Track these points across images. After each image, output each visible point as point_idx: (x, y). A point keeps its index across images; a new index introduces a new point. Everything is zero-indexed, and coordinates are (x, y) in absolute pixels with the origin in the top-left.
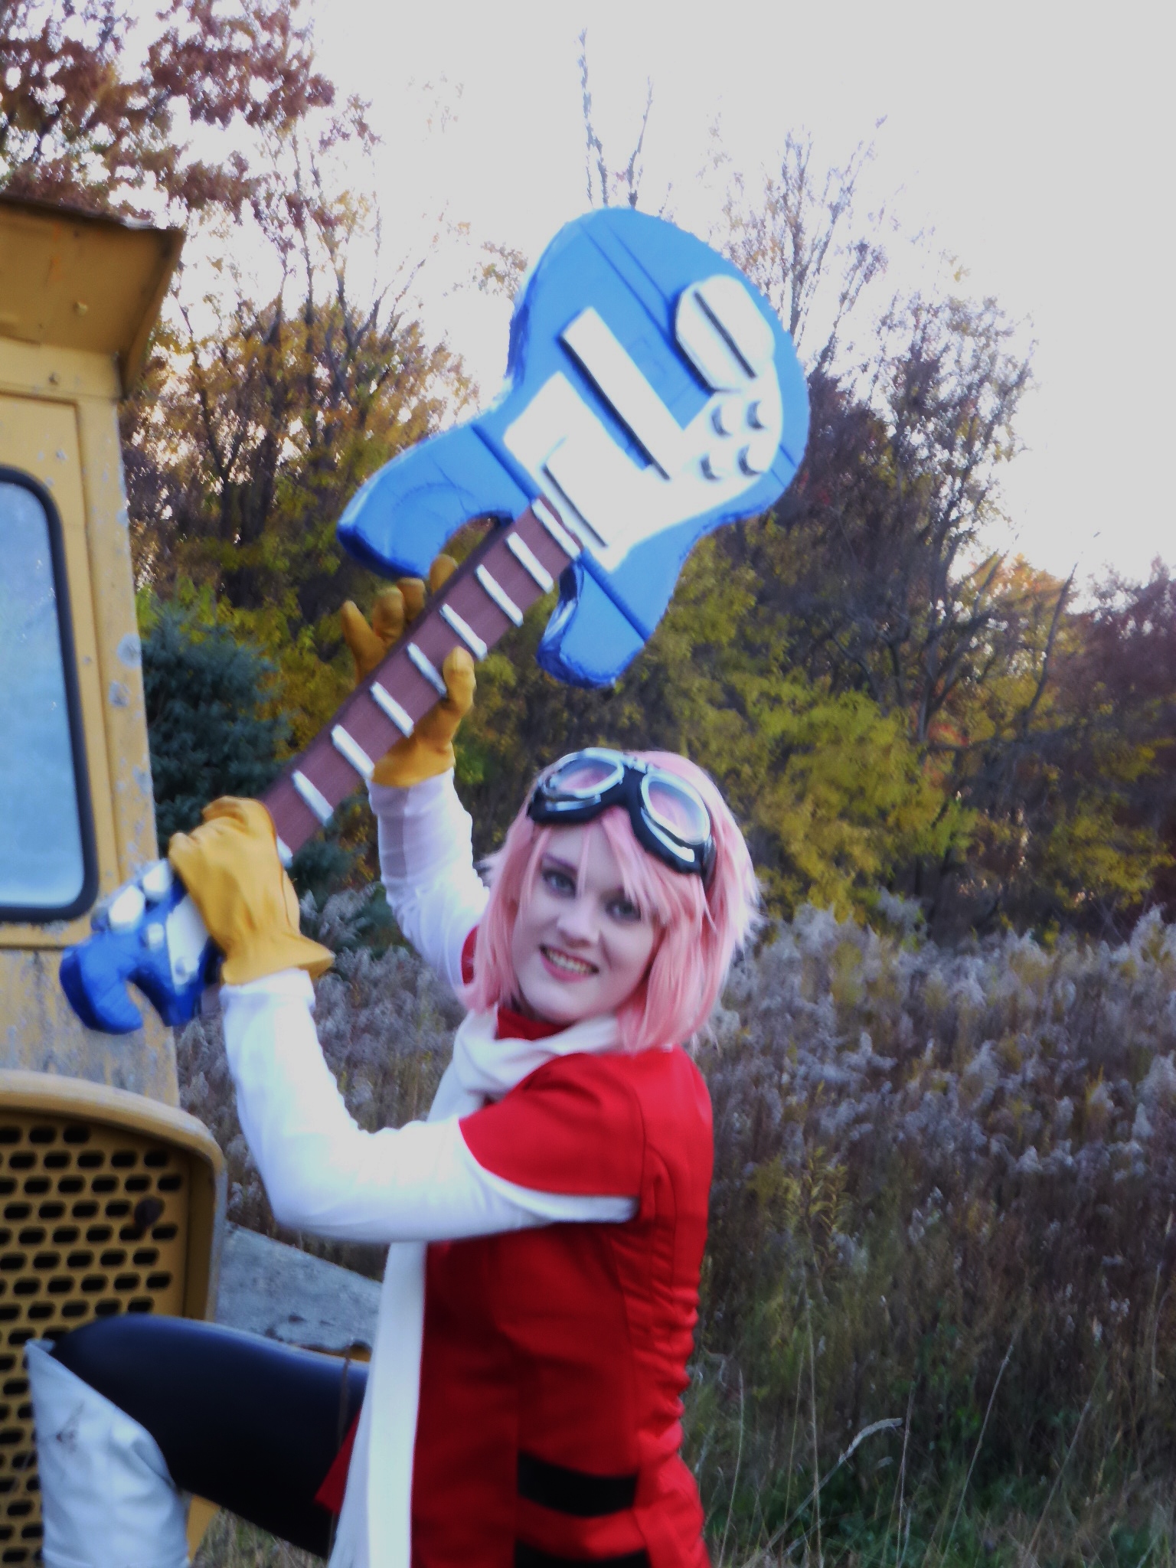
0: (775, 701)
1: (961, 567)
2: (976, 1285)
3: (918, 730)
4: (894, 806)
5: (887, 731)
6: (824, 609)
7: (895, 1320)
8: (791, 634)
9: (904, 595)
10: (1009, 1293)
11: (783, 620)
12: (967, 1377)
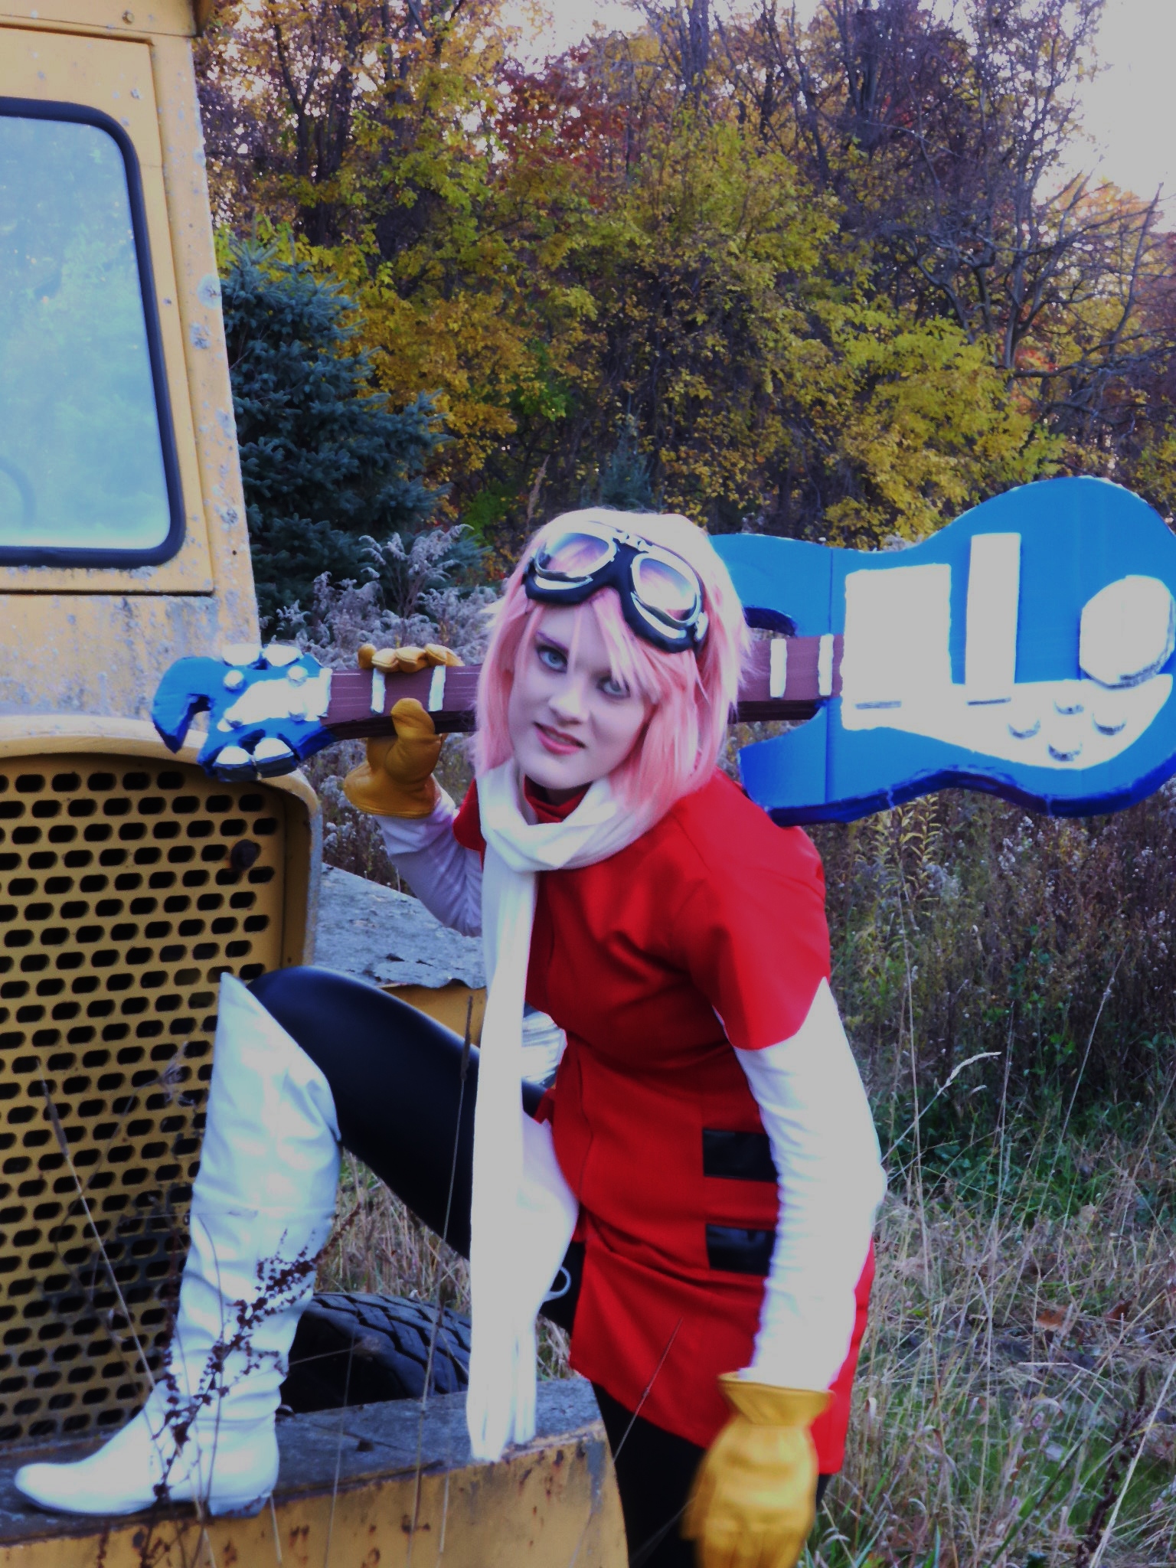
0: (861, 328)
1: (1045, 189)
2: (1068, 911)
3: (1004, 356)
4: (981, 434)
5: (973, 358)
6: (908, 234)
7: (987, 948)
8: (875, 261)
9: (988, 219)
10: (1101, 920)
11: (866, 246)
12: (1060, 1005)
